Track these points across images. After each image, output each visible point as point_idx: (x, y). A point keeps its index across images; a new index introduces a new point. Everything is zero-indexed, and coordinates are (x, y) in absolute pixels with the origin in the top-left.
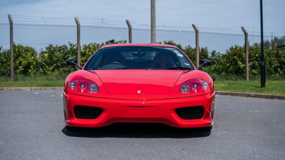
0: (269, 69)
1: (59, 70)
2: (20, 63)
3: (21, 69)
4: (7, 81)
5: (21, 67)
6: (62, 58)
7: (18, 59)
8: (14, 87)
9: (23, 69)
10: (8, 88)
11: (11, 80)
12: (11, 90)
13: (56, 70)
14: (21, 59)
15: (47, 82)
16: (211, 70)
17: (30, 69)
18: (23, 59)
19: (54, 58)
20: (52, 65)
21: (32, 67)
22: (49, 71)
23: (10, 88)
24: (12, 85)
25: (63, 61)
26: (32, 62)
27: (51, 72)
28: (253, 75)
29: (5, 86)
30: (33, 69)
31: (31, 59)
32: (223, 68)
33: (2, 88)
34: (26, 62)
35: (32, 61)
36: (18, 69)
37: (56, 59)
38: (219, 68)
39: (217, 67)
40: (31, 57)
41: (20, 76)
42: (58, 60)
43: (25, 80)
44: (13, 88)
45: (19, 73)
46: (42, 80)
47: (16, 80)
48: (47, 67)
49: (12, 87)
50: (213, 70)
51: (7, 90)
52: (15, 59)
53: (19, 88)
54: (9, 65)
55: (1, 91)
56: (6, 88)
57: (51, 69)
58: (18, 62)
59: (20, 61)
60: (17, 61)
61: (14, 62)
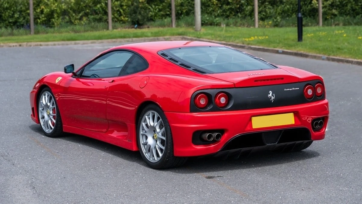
0: (354, 8)
1: (89, 18)
2: (42, 12)
3: (43, 19)
4: (26, 34)
5: (43, 16)
6: (91, 4)
7: (39, 7)
8: (34, 42)
9: (46, 19)
10: (27, 44)
11: (32, 33)
12: (30, 46)
13: (84, 19)
14: (43, 7)
15: (72, 35)
16: (278, 13)
17: (54, 18)
18: (45, 6)
19: (82, 3)
20: (79, 13)
21: (55, 15)
22: (76, 19)
23: (29, 44)
24: (32, 40)
25: (92, 7)
26: (56, 10)
27: (78, 21)
28: (332, 16)
29: (24, 42)
30: (57, 18)
31: (54, 6)
32: (294, 9)
33: (21, 44)
34: (48, 10)
35: (55, 8)
36: (39, 19)
37: (85, 5)
38: (288, 9)
39: (286, 8)
40: (54, 4)
41: (41, 28)
42: (86, 6)
43: (47, 33)
44: (33, 44)
45: (40, 24)
46: (67, 32)
47: (37, 32)
48: (74, 15)
49: (31, 42)
50: (281, 12)
51: (26, 46)
52: (36, 7)
53: (39, 43)
54: (29, 14)
55: (19, 47)
56: (25, 43)
57: (79, 17)
58: (39, 10)
59: (41, 9)
60: (37, 10)
61: (35, 9)
